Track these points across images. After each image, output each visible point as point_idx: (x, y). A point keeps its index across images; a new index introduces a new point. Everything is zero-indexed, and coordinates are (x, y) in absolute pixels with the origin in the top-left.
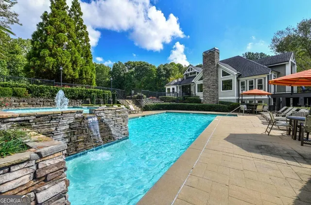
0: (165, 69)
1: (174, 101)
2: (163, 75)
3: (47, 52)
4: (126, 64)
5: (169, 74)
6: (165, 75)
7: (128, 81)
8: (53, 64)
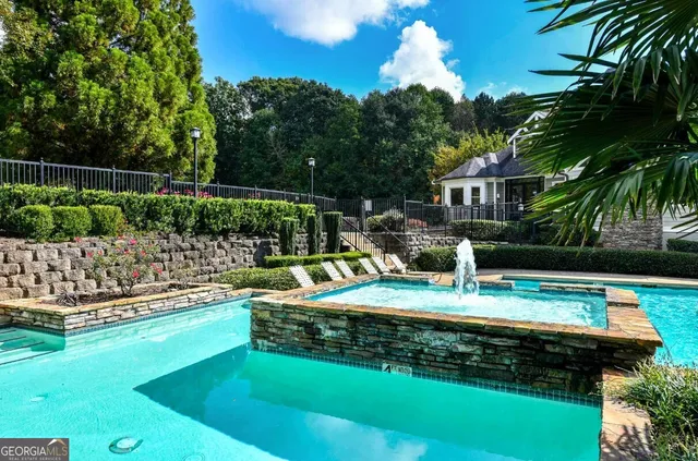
0: (391, 109)
1: (500, 238)
2: (385, 133)
3: (78, 62)
4: (245, 87)
5: (408, 129)
6: (394, 130)
7: (253, 151)
8: (105, 106)
